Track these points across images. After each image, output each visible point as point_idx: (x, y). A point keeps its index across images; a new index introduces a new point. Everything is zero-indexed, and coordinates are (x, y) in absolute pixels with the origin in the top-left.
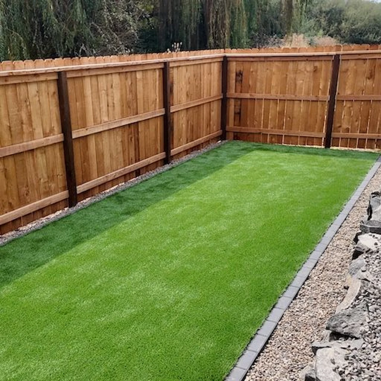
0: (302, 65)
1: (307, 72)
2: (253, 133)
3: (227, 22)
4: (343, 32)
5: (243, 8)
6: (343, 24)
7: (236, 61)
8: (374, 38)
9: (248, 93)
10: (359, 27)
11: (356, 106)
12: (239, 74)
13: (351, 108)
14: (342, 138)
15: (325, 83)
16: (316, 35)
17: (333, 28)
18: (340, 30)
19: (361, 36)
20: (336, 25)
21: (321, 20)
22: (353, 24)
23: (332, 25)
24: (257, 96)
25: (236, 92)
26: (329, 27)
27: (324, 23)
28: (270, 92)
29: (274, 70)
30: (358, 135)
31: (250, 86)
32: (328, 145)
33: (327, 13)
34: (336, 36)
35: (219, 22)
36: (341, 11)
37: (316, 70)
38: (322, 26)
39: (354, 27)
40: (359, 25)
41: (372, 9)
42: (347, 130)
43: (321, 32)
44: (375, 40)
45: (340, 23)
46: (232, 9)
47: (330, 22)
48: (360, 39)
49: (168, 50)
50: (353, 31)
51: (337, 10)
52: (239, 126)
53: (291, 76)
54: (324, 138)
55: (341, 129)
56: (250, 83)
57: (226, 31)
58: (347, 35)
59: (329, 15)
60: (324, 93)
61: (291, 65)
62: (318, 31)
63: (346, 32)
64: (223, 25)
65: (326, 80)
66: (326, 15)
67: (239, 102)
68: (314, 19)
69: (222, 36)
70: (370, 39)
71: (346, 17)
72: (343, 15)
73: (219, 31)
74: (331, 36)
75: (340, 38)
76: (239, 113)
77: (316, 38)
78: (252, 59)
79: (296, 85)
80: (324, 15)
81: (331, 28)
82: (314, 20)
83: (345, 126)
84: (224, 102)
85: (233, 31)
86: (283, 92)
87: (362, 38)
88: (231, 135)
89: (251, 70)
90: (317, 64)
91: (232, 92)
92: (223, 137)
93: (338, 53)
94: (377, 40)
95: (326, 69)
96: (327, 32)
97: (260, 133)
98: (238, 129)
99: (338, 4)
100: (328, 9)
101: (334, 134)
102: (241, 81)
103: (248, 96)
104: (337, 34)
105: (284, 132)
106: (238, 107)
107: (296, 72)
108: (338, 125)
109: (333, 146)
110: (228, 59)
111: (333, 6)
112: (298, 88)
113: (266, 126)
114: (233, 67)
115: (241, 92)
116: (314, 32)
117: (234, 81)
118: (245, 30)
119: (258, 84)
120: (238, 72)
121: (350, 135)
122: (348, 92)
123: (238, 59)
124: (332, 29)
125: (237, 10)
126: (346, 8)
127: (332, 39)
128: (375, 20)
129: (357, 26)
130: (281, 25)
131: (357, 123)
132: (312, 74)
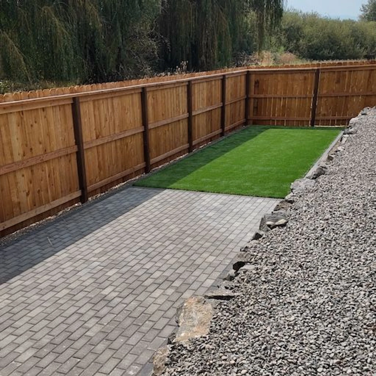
0: (297, 76)
1: (300, 80)
2: (266, 120)
3: (216, 43)
4: (301, 48)
5: (229, 31)
6: (301, 41)
7: (255, 74)
8: (329, 53)
9: (262, 94)
10: (315, 44)
11: (330, 100)
12: (257, 82)
13: (327, 102)
14: (322, 120)
15: (310, 87)
16: (277, 51)
17: (293, 44)
18: (298, 47)
19: (317, 52)
20: (295, 41)
21: (281, 37)
22: (309, 41)
23: (291, 42)
24: (268, 96)
25: (255, 94)
26: (289, 44)
27: (284, 40)
28: (276, 93)
29: (279, 79)
30: (331, 117)
31: (263, 89)
32: (312, 125)
33: (286, 30)
34: (295, 52)
35: (210, 43)
36: (299, 29)
37: (305, 79)
38: (283, 43)
39: (310, 44)
40: (315, 41)
41: (326, 26)
42: (325, 115)
43: (282, 48)
44: (329, 55)
45: (298, 40)
46: (219, 32)
47: (289, 39)
48: (317, 55)
49: (177, 67)
50: (310, 47)
51: (295, 28)
52: (257, 115)
53: (290, 82)
54: (311, 121)
55: (321, 114)
56: (264, 88)
57: (216, 51)
58: (305, 51)
59: (288, 33)
60: (310, 92)
61: (290, 76)
62: (279, 47)
63: (304, 48)
64: (213, 46)
65: (311, 85)
66: (286, 32)
67: (257, 100)
68: (275, 36)
69: (212, 55)
70: (325, 54)
71: (302, 35)
72: (301, 33)
73: (210, 50)
74: (291, 51)
75: (299, 54)
76: (257, 108)
77: (278, 54)
78: (265, 73)
79: (293, 88)
80: (284, 32)
81: (290, 45)
82: (275, 38)
83: (323, 113)
84: (247, 100)
85: (221, 50)
86: (285, 93)
87: (318, 53)
88: (251, 122)
89: (265, 79)
90: (306, 75)
91: (252, 94)
92: (245, 124)
93: (319, 68)
94: (331, 55)
95: (311, 78)
96: (287, 48)
97: (270, 120)
98: (256, 118)
99: (295, 22)
100: (287, 27)
101: (317, 118)
102: (258, 86)
103: (262, 96)
104: (296, 50)
105: (285, 118)
106: (256, 104)
107: (293, 80)
108: (319, 112)
109: (316, 125)
110: (250, 73)
111: (292, 24)
112: (294, 89)
113: (274, 115)
114: (253, 78)
115: (258, 94)
116: (276, 48)
117: (253, 87)
118: (230, 50)
119: (269, 88)
120: (256, 80)
121: (326, 118)
122: (325, 91)
123: (256, 73)
124: (292, 46)
125: (224, 33)
126: (304, 26)
127: (292, 54)
128: (329, 36)
129: (313, 43)
130: (248, 42)
131: (330, 110)
132: (303, 81)
